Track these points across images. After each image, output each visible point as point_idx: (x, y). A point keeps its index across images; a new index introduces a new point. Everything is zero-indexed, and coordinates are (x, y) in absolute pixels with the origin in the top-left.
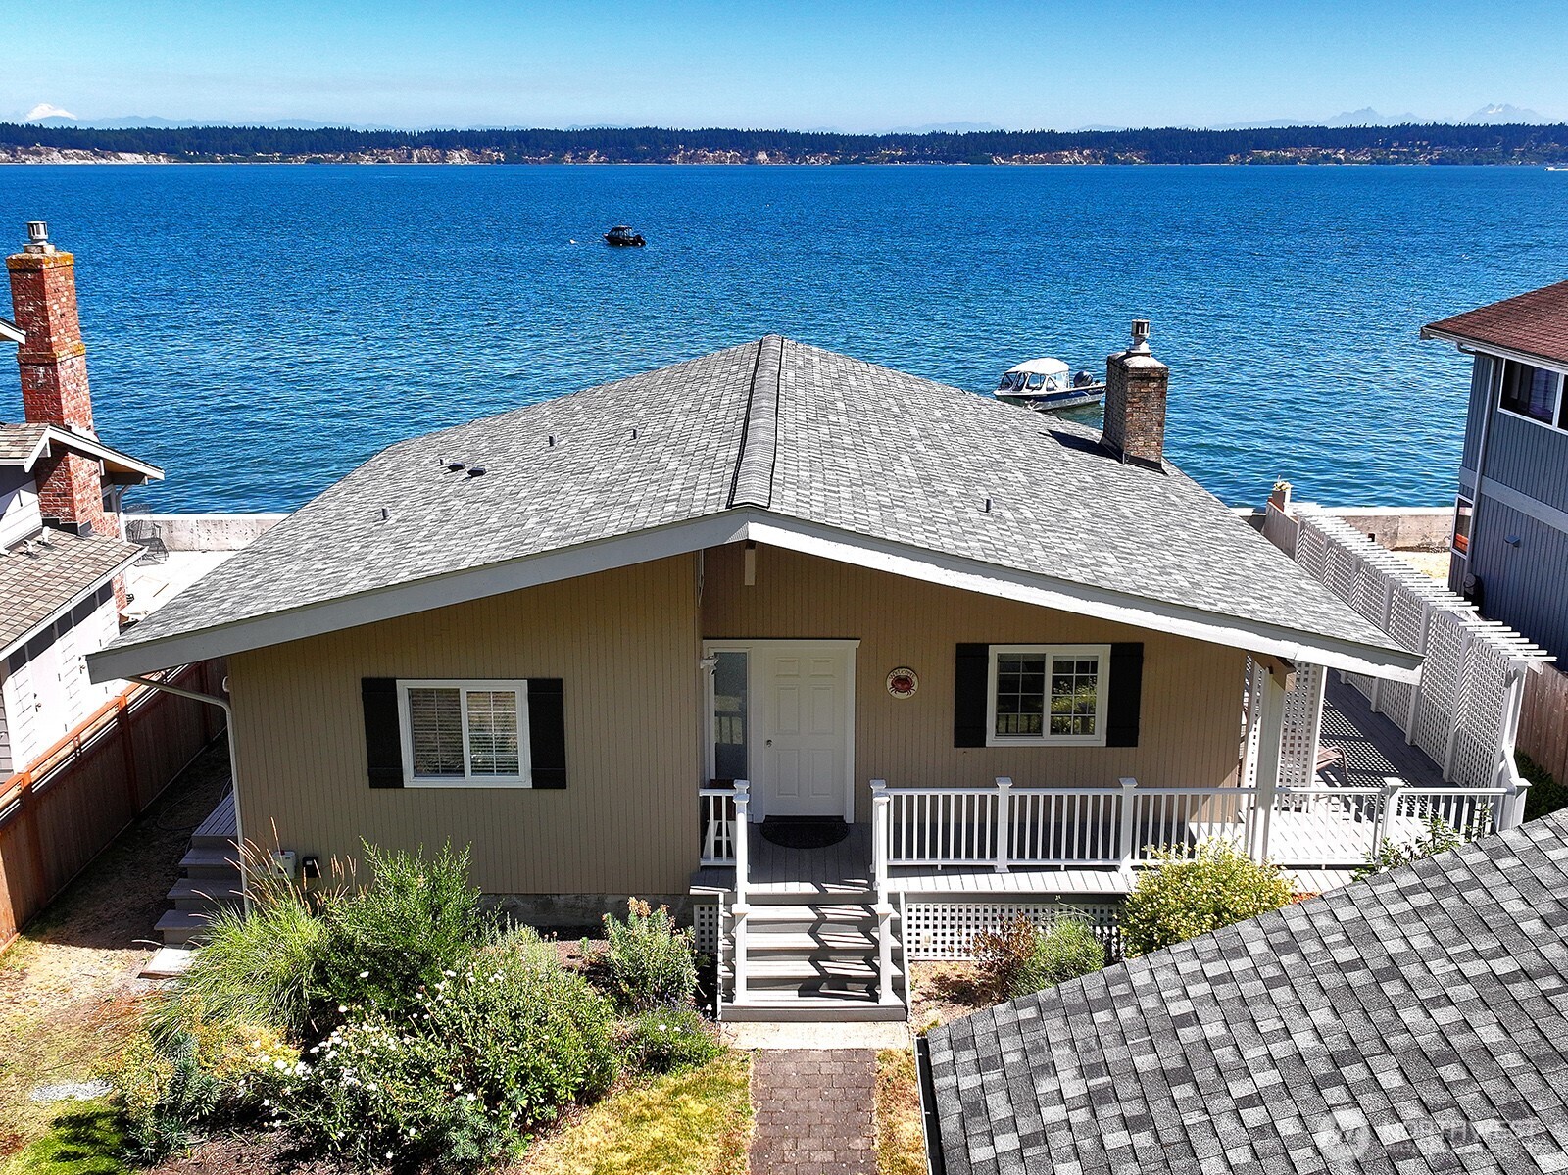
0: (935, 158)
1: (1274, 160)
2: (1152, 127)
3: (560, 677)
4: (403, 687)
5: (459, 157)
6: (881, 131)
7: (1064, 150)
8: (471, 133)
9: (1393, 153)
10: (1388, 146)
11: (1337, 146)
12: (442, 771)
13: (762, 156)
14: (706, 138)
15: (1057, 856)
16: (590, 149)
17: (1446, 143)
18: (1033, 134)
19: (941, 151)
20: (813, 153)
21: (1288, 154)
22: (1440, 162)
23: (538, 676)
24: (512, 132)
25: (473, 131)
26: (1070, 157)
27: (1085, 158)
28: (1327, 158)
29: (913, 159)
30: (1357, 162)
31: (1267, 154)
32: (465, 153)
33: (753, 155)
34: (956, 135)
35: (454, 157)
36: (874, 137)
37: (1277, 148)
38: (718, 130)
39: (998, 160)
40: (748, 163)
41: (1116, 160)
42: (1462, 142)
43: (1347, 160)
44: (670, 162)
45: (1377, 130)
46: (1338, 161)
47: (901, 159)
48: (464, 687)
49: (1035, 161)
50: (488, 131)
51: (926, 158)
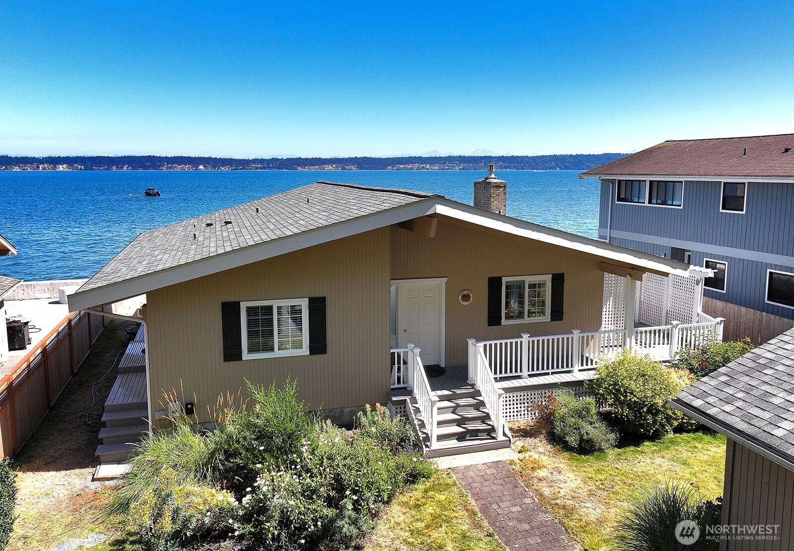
0: (274, 168)
1: (404, 168)
2: (358, 157)
3: (324, 296)
4: (244, 306)
5: (61, 168)
6: (251, 157)
7: (325, 165)
8: (68, 157)
9: (446, 166)
10: (444, 163)
11: (426, 163)
12: (262, 350)
13: (201, 167)
14: (176, 160)
15: (548, 368)
16: (124, 164)
17: (465, 162)
18: (313, 159)
19: (277, 165)
20: (223, 166)
21: (409, 166)
22: (463, 169)
23: (313, 295)
24: (88, 157)
25: (69, 157)
26: (328, 168)
27: (334, 168)
28: (423, 168)
29: (265, 168)
30: (434, 169)
31: (402, 166)
32: (65, 166)
33: (198, 167)
34: (282, 159)
35: (59, 168)
36: (248, 160)
37: (405, 164)
38: (181, 157)
39: (299, 169)
40: (195, 170)
41: (346, 169)
42: (470, 162)
43: (431, 169)
44: (160, 170)
45: (440, 158)
46: (427, 169)
47: (260, 168)
48: (275, 304)
49: (314, 169)
50: (76, 157)
51: (270, 168)
